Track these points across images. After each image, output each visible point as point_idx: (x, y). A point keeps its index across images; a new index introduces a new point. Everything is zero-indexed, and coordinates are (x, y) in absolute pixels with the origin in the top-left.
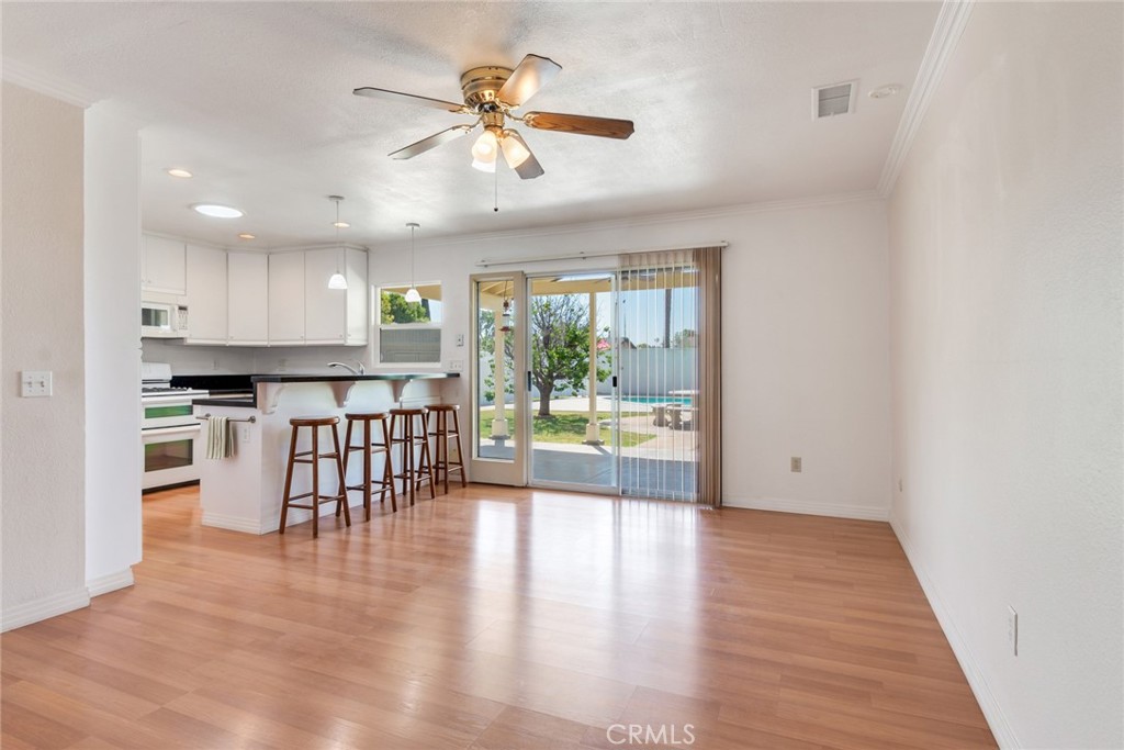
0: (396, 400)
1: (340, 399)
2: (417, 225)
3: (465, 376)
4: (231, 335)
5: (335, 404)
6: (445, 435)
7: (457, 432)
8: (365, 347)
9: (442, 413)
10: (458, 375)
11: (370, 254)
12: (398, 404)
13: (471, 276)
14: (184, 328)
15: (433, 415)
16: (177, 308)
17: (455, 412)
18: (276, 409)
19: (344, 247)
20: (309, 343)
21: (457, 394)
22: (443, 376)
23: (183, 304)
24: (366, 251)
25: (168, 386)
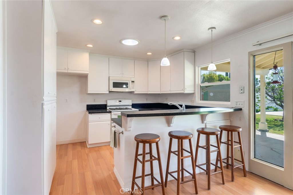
0: (203, 122)
1: (169, 123)
2: (214, 28)
3: (245, 110)
4: (149, 90)
5: (167, 125)
6: (232, 145)
7: (240, 143)
8: (193, 94)
9: (230, 132)
10: (241, 109)
11: (196, 53)
12: (204, 124)
13: (249, 53)
14: (133, 88)
15: (225, 133)
16: (131, 82)
17: (239, 133)
18: (131, 129)
19: (184, 51)
20: (172, 92)
21: (240, 120)
22: (232, 110)
23: (133, 80)
24: (194, 52)
25: (131, 107)
